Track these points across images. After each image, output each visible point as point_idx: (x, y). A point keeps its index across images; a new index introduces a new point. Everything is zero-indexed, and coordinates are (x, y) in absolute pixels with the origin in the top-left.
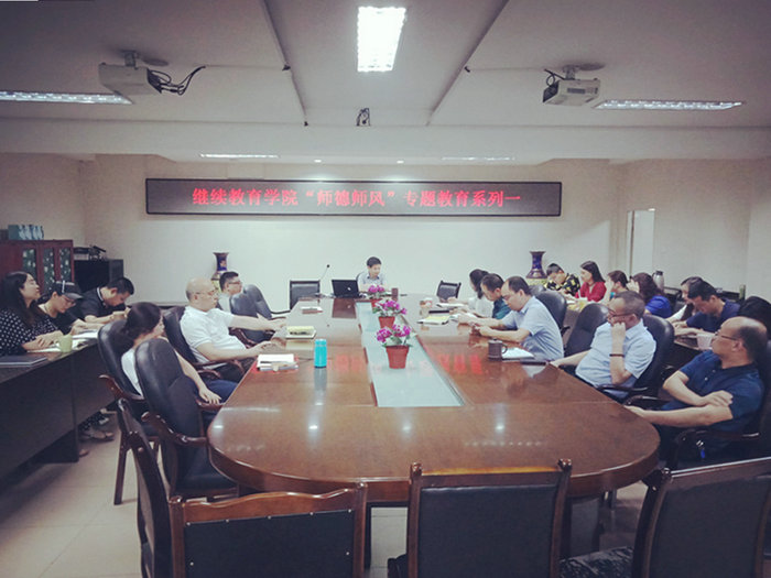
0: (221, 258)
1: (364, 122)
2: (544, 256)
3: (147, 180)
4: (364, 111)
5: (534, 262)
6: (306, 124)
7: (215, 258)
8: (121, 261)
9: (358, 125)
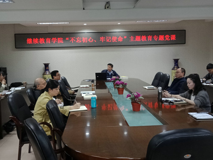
0: (46, 66)
1: (108, 7)
2: (179, 60)
3: (15, 34)
4: (108, 3)
5: (175, 63)
6: (84, 9)
7: (44, 66)
8: (6, 68)
9: (105, 8)
